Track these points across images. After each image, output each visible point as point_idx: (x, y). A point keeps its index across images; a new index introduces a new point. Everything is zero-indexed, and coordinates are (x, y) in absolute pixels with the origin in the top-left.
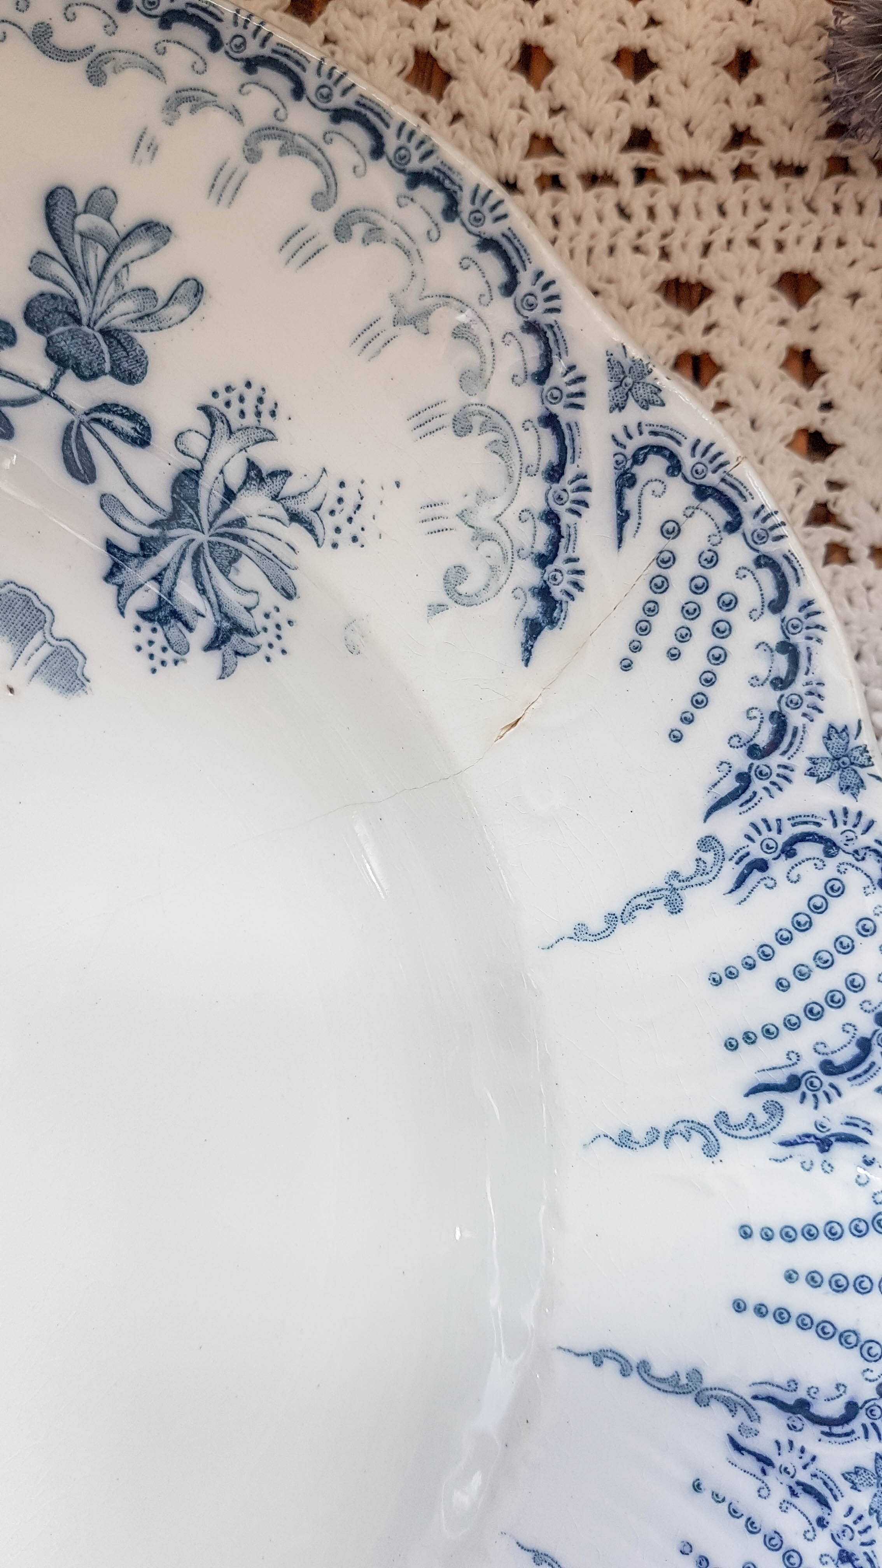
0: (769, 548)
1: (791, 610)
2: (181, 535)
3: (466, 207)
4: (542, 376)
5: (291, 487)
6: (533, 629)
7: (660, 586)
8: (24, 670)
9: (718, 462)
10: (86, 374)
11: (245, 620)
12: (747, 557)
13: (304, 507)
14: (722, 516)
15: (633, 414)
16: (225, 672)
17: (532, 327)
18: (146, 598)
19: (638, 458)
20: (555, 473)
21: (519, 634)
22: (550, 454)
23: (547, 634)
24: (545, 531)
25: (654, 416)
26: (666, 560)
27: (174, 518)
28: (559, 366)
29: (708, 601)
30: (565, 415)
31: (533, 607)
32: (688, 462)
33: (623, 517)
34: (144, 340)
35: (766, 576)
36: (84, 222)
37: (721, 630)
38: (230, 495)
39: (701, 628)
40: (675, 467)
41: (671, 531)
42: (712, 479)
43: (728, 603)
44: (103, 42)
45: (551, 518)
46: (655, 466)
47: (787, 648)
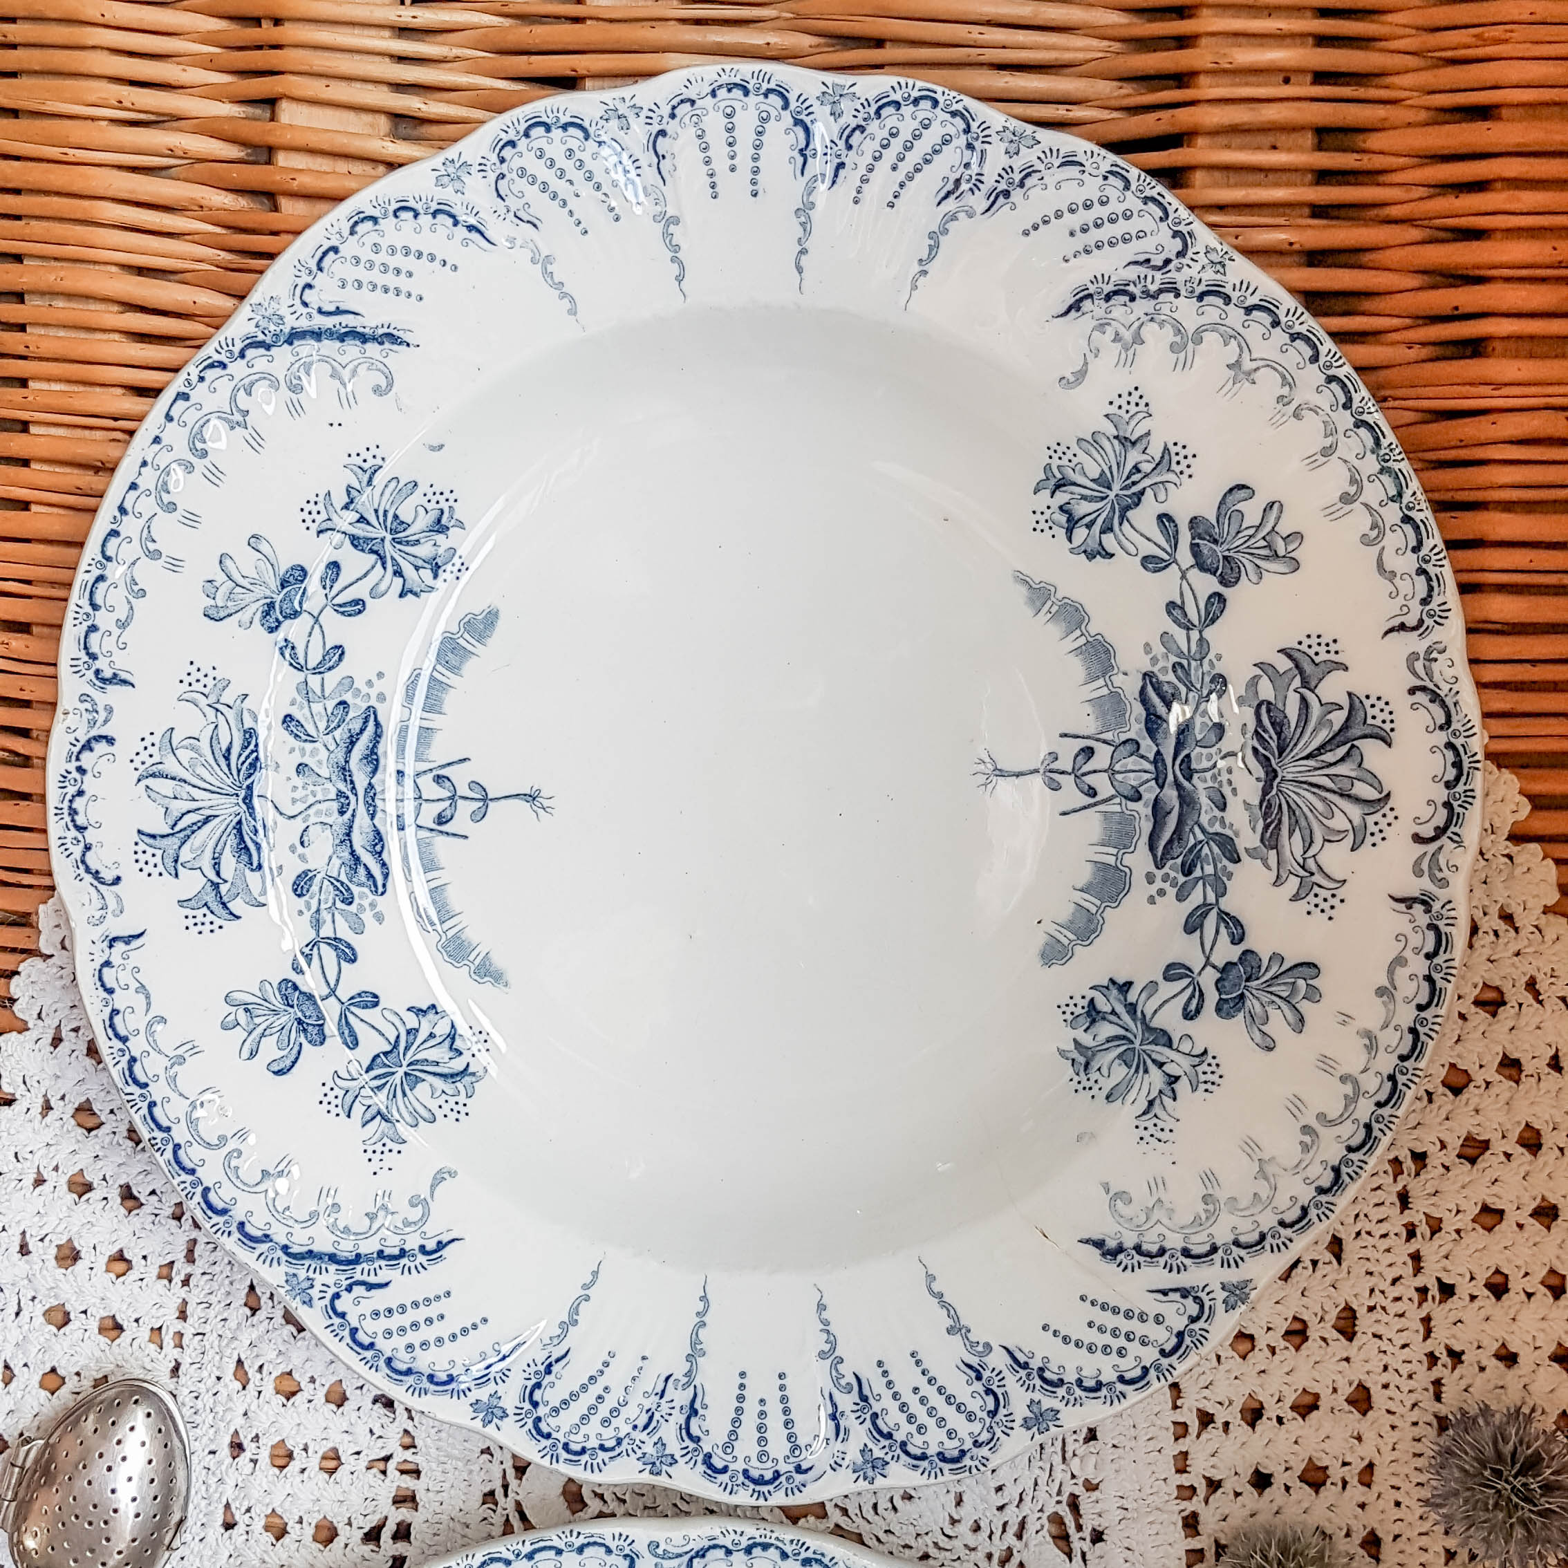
0: (1153, 1374)
1: (1120, 1387)
2: (1138, 1029)
3: (1324, 1198)
4: (1237, 1243)
5: (1167, 1101)
6: (1099, 1244)
7: (1128, 1315)
8: (1052, 929)
9: (1198, 1343)
10: (1220, 984)
11: (1093, 1067)
12: (1147, 1361)
13: (1157, 1109)
14: (1168, 1347)
15: (1221, 1295)
16: (1062, 1053)
17: (1263, 1237)
18: (1102, 1005)
19: (1197, 1299)
20: (1186, 1253)
21: (1096, 1237)
22: (1196, 1250)
23: (1097, 1252)
24: (1154, 1249)
26: (1142, 1318)
27: (1147, 1028)
28: (1243, 1253)
29: (1122, 1342)
30: (1217, 1257)
31: (1111, 1244)
32: (1196, 1326)
33: (1164, 1292)
34: (1240, 1018)
35: (1137, 1372)
36: (1301, 984)
37: (1106, 1349)
38: (1161, 1065)
39: (1107, 1339)
40: (1193, 1320)
41: (1159, 1319)
42: (1187, 1340)
43: (1121, 1352)
45: (1162, 1252)
46: (1193, 1309)
47: (1099, 1386)
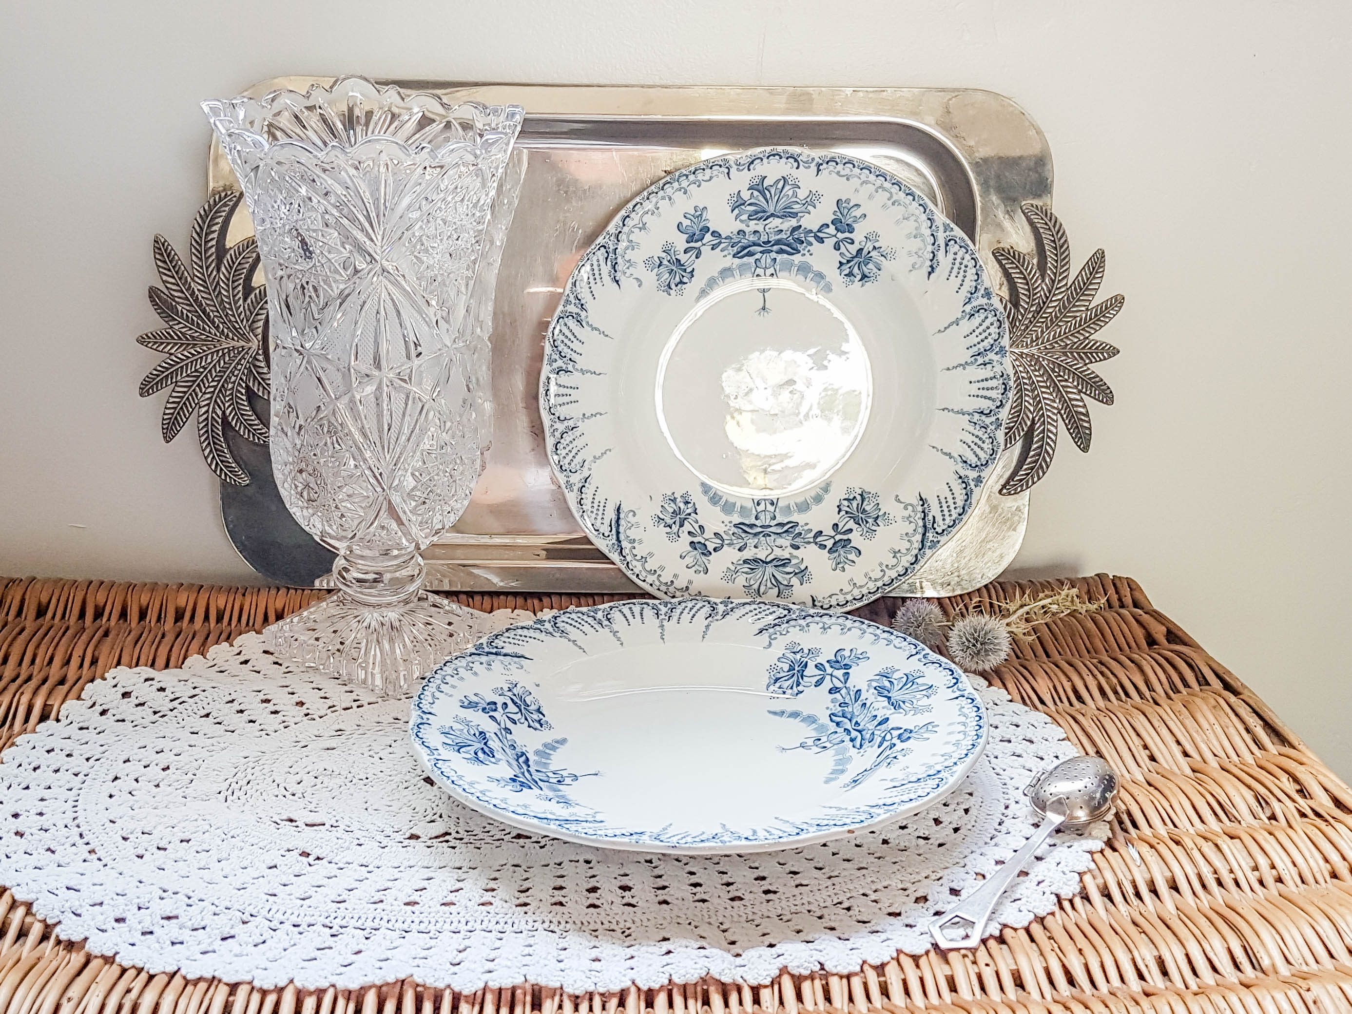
0: (973, 256)
1: (978, 267)
2: (856, 259)
3: (916, 198)
4: (930, 228)
5: (882, 250)
6: (930, 273)
7: (954, 264)
8: (819, 289)
9: (964, 241)
10: (843, 232)
11: (868, 275)
12: (970, 258)
13: (884, 254)
14: (965, 251)
15: (948, 233)
16: (863, 286)
17: (929, 219)
18: (847, 272)
19: (950, 240)
20: (933, 244)
21: (927, 274)
22: (932, 241)
23: (932, 275)
24: (932, 255)
25: (952, 233)
26: (955, 259)
27: (856, 256)
28: (934, 225)
29: (963, 266)
30: (935, 234)
31: (930, 269)
32: (958, 241)
33: (946, 252)
34: (854, 225)
35: (973, 261)
36: (844, 205)
37: (965, 272)
38: (869, 252)
39: (962, 272)
40: (956, 242)
41: (955, 254)
42: (963, 244)
43: (966, 266)
44: (850, 173)
45: (933, 252)
46: (952, 242)
47: (977, 274)
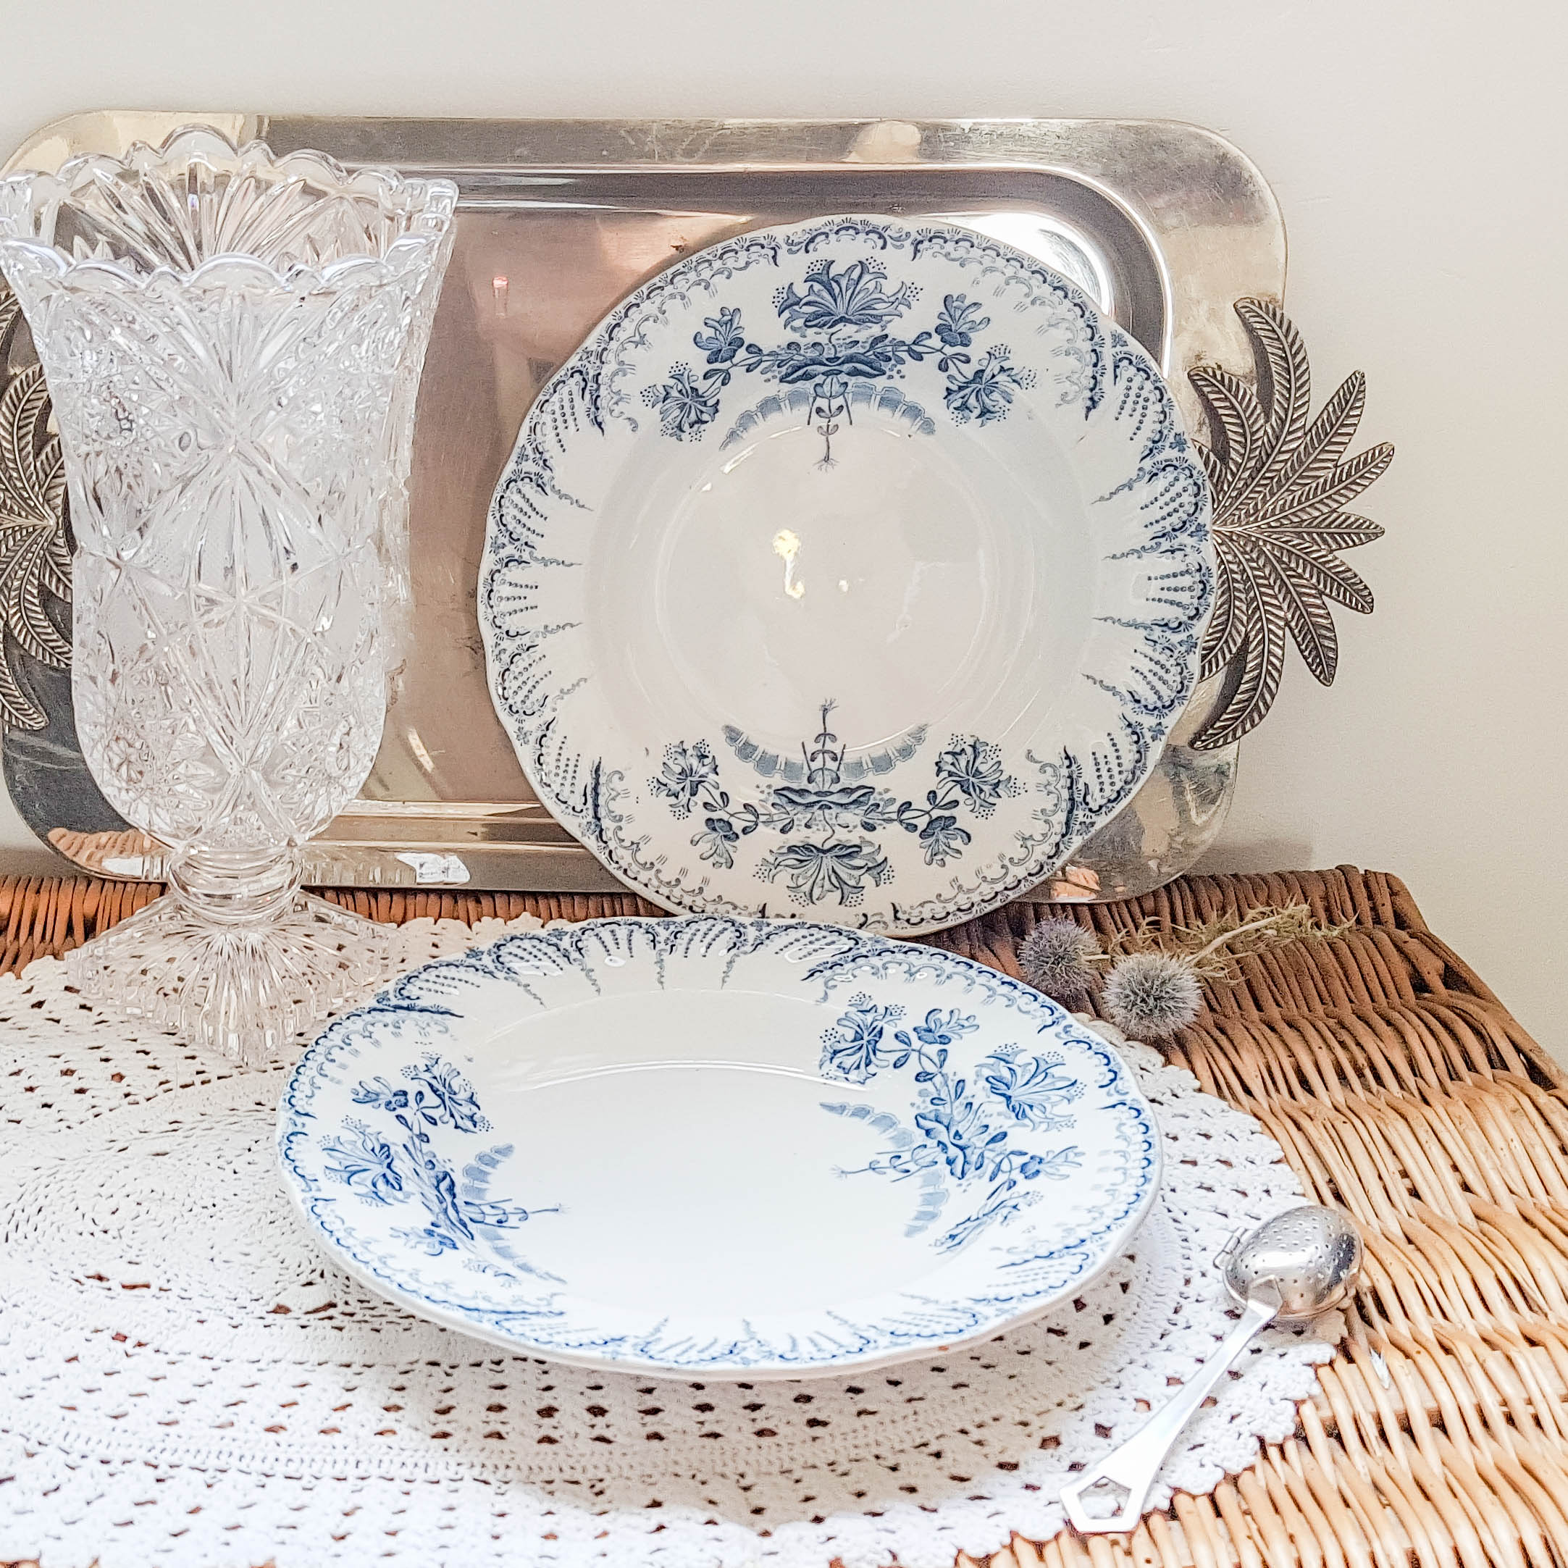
0: (1158, 384)
1: (1165, 401)
2: (973, 386)
3: (1070, 295)
4: (1092, 339)
5: (1013, 372)
6: (1089, 409)
7: (1127, 396)
8: (915, 428)
9: (1143, 361)
10: (953, 345)
11: (992, 409)
12: (1152, 387)
13: (1017, 378)
14: (1145, 376)
15: (1119, 348)
16: (982, 425)
17: (1089, 326)
18: (958, 404)
19: (1120, 360)
20: (1095, 365)
21: (1084, 411)
22: (1094, 360)
23: (1093, 412)
24: (1093, 381)
25: (1125, 349)
26: (1129, 389)
27: (973, 381)
28: (1097, 336)
29: (1140, 400)
30: (1098, 349)
31: (1089, 403)
32: (1134, 361)
33: (1116, 377)
34: (971, 335)
35: (1157, 392)
36: (955, 304)
37: (1145, 408)
38: (994, 376)
39: (1139, 407)
40: (1131, 363)
41: (1130, 380)
42: (1142, 366)
43: (1146, 400)
44: (965, 256)
45: (1094, 377)
46: (1126, 362)
47: (1163, 412)
